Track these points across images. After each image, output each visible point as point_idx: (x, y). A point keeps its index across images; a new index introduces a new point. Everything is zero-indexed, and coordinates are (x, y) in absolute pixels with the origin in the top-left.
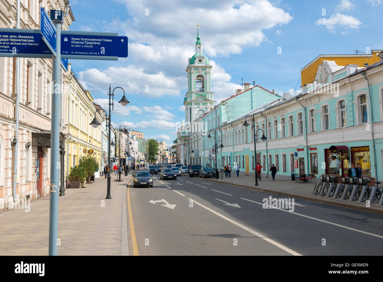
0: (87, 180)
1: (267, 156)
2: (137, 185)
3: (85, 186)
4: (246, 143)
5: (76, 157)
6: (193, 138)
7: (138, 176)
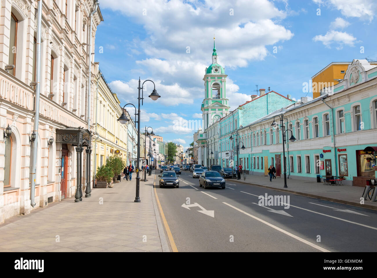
0: (114, 180)
1: (288, 157)
2: (163, 186)
3: (111, 186)
4: (265, 145)
5: (103, 156)
6: (210, 141)
7: (164, 176)
